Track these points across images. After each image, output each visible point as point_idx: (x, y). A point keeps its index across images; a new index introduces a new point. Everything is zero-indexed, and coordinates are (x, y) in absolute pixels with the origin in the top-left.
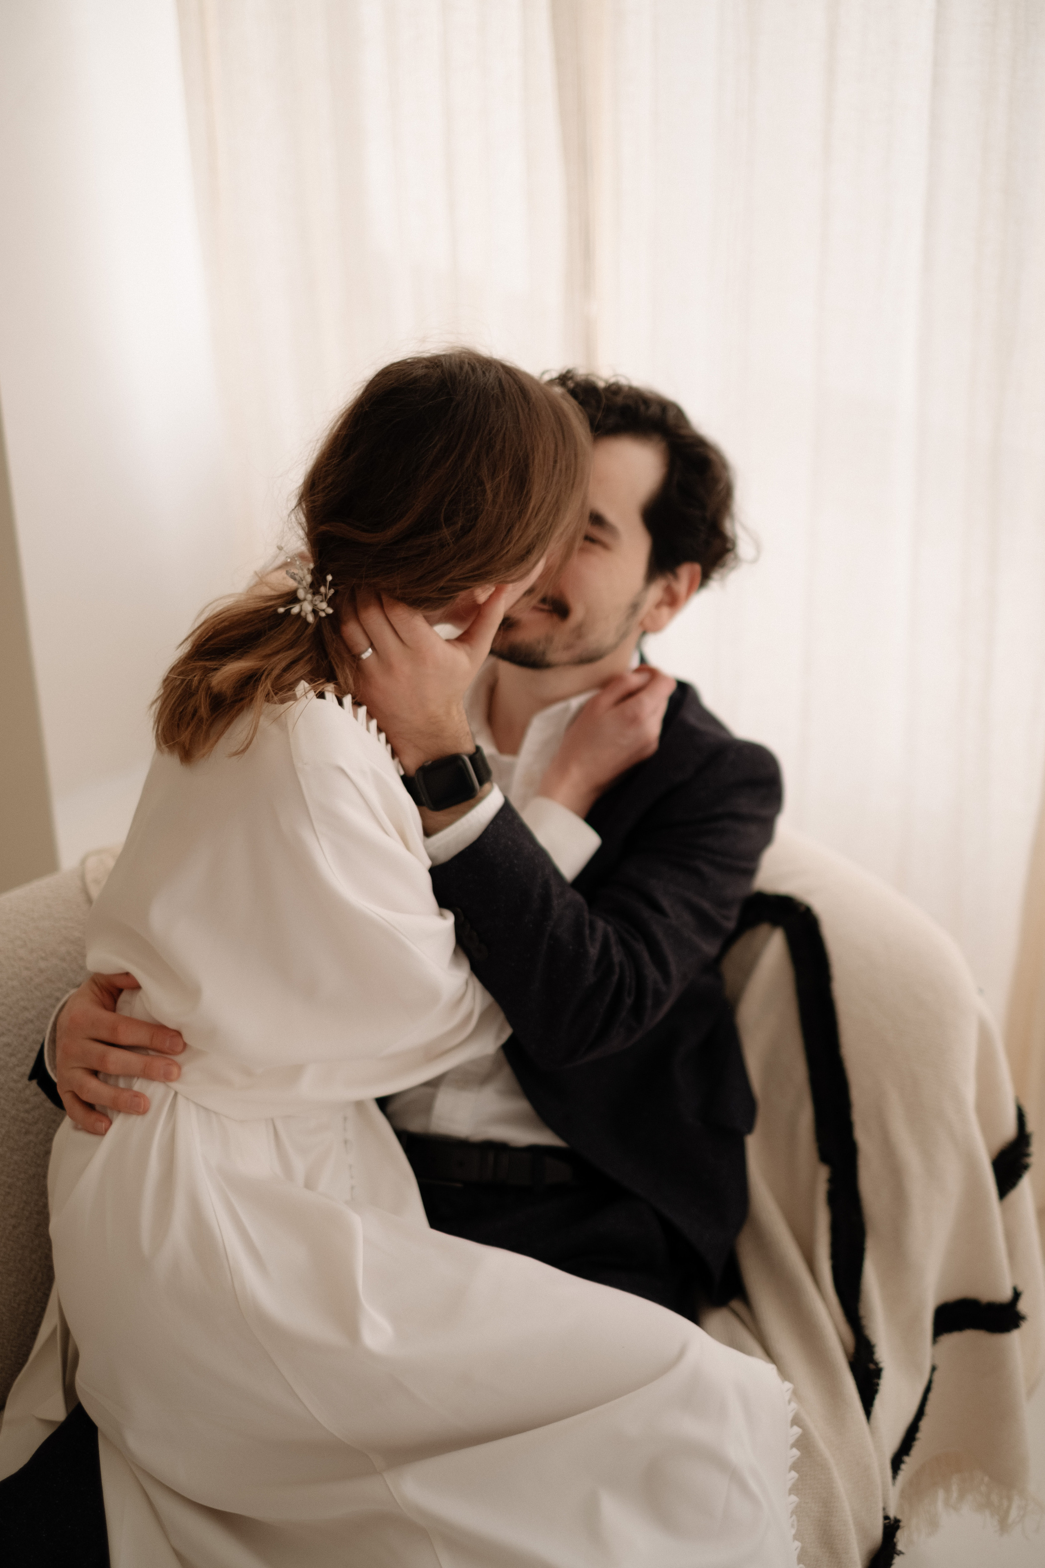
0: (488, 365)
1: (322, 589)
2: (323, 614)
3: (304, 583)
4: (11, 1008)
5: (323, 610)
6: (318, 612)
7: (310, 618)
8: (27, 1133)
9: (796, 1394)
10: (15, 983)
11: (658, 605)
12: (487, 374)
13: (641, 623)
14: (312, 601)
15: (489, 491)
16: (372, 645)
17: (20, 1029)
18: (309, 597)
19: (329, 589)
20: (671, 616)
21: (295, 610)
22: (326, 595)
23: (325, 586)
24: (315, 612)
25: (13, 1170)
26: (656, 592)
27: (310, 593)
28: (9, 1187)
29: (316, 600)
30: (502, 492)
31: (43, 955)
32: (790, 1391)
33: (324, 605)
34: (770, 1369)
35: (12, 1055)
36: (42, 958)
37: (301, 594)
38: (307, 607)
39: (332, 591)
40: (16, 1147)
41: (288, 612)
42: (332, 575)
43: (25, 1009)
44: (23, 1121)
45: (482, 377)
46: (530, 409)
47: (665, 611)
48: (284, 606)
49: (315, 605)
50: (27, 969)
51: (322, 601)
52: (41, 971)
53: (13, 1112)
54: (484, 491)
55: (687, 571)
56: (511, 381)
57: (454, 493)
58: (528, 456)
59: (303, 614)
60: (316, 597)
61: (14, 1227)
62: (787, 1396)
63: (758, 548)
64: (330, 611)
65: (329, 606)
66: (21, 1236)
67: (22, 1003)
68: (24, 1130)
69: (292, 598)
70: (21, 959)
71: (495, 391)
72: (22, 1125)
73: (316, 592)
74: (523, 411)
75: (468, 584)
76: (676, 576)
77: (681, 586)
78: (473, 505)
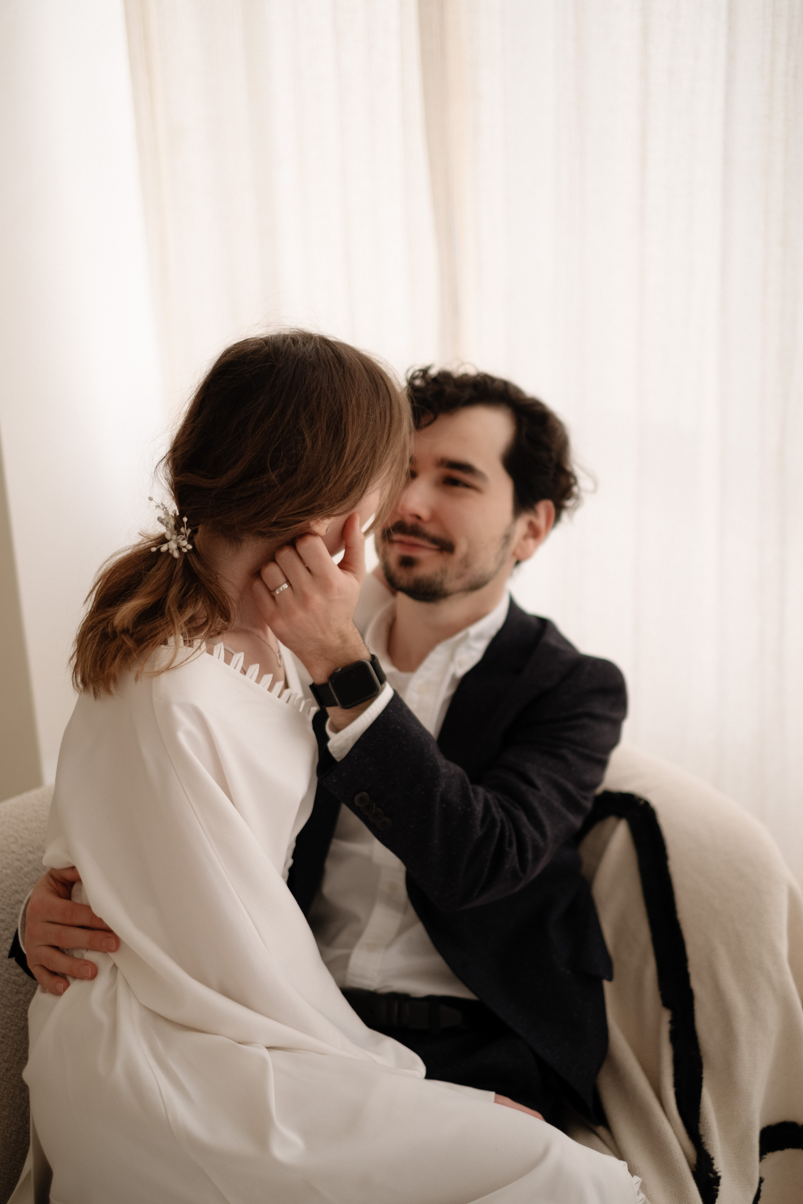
0: (308, 338)
1: (182, 530)
2: (185, 550)
3: (169, 526)
4: (5, 892)
5: (185, 547)
6: (181, 549)
7: (176, 555)
8: (18, 993)
9: (643, 1187)
10: (9, 871)
11: (525, 537)
12: (307, 345)
13: (514, 554)
14: (176, 540)
15: (307, 440)
16: (288, 582)
17: (12, 908)
18: (174, 537)
19: (187, 529)
20: (536, 546)
21: (164, 548)
22: (186, 534)
23: (184, 526)
24: (179, 548)
25: (7, 1023)
26: (521, 527)
27: (175, 534)
28: (3, 1037)
29: (179, 539)
30: (320, 439)
31: (31, 849)
32: (639, 1184)
33: (185, 543)
34: (622, 1166)
35: (5, 929)
36: (30, 852)
37: (168, 536)
38: (173, 545)
39: (189, 531)
40: (8, 1004)
41: (159, 550)
42: (187, 517)
43: (17, 892)
44: (14, 983)
45: (302, 347)
46: (344, 372)
47: (531, 542)
48: (156, 546)
49: (179, 543)
50: (18, 860)
51: (183, 540)
52: (29, 862)
53: (7, 976)
54: (304, 440)
55: (544, 507)
56: (329, 349)
57: (278, 443)
58: (342, 410)
59: (170, 551)
60: (179, 537)
61: (7, 1070)
62: (637, 1188)
63: (596, 483)
64: (190, 547)
65: (188, 543)
66: (12, 1077)
67: (14, 887)
68: (15, 990)
69: (162, 540)
70: (14, 852)
71: (312, 359)
72: (14, 986)
73: (179, 533)
74: (338, 373)
75: (301, 519)
76: (536, 513)
77: (541, 521)
78: (294, 452)
